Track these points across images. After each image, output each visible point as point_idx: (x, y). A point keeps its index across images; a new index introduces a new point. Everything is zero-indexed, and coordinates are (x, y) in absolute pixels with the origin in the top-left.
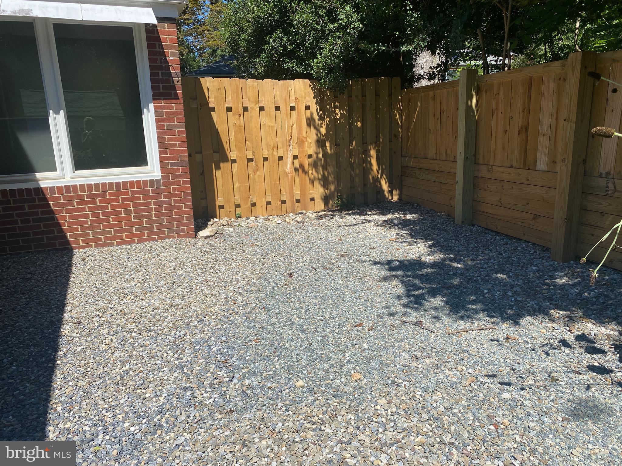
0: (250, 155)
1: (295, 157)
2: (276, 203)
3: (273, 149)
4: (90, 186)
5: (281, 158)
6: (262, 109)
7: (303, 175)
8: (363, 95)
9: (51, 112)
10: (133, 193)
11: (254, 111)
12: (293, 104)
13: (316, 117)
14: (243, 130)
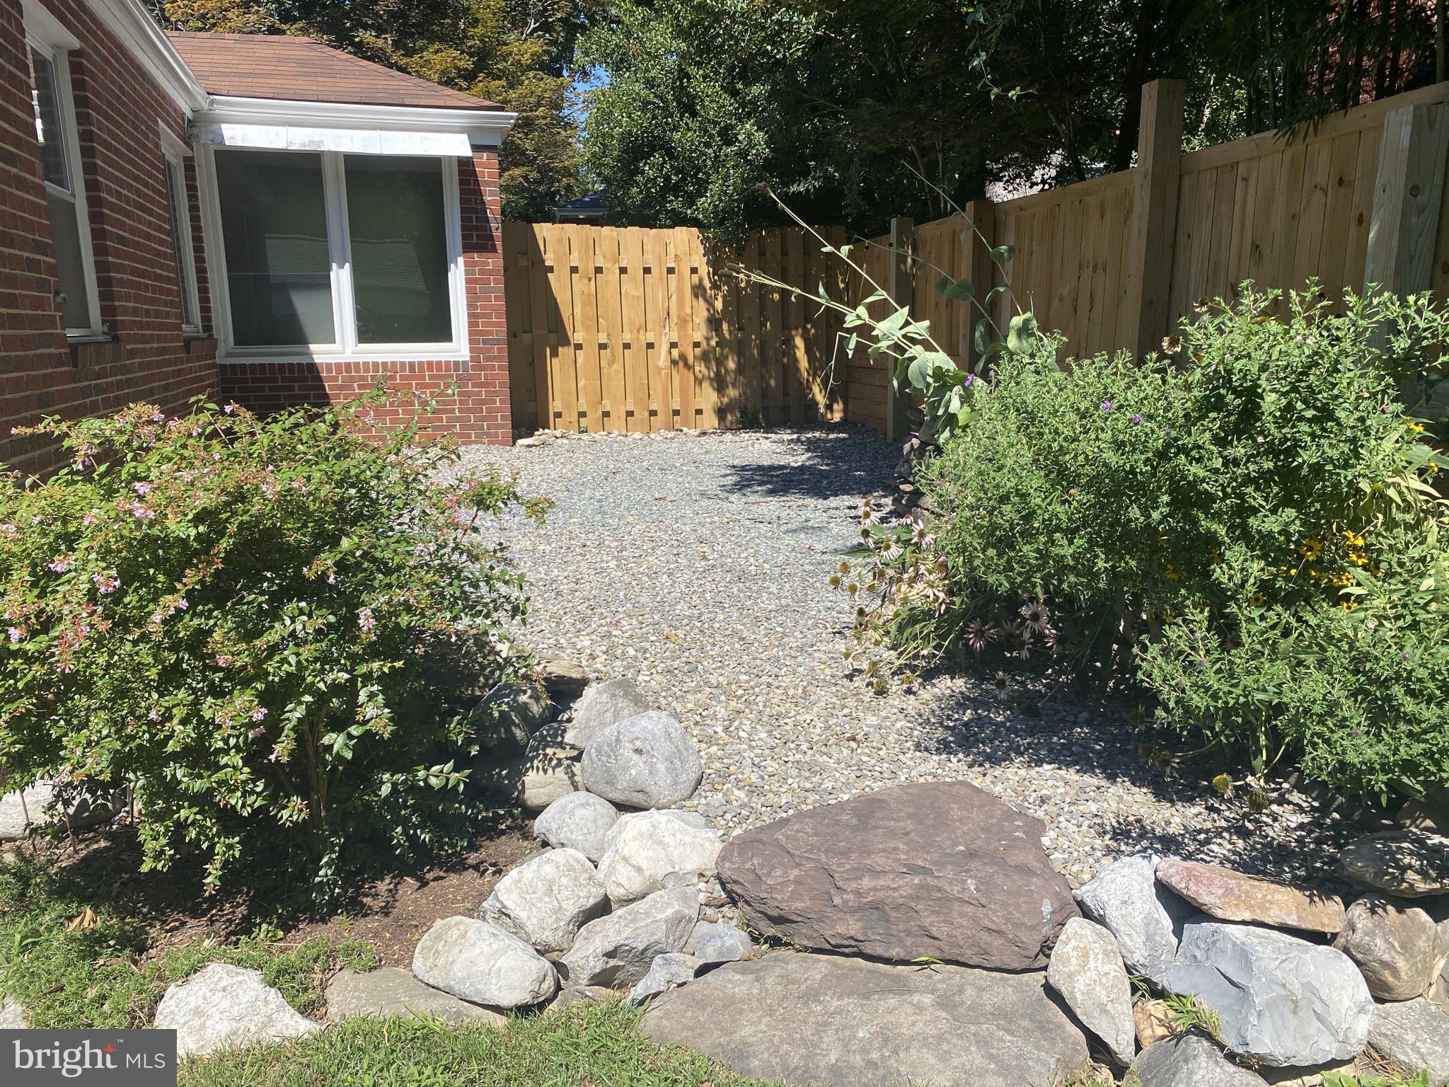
0: (603, 338)
1: (673, 345)
2: (642, 415)
3: (638, 331)
4: (376, 364)
5: (650, 346)
6: (623, 270)
7: (686, 371)
8: (784, 253)
9: (334, 265)
10: (431, 377)
11: (612, 274)
12: (671, 265)
13: (707, 284)
14: (595, 299)
